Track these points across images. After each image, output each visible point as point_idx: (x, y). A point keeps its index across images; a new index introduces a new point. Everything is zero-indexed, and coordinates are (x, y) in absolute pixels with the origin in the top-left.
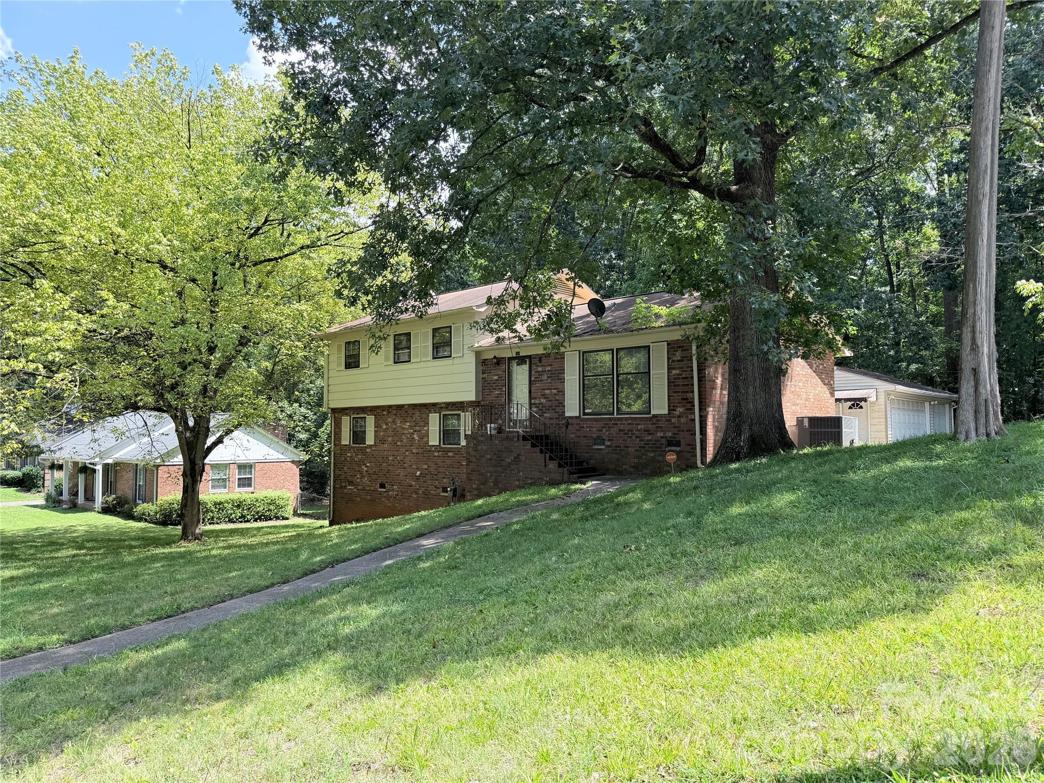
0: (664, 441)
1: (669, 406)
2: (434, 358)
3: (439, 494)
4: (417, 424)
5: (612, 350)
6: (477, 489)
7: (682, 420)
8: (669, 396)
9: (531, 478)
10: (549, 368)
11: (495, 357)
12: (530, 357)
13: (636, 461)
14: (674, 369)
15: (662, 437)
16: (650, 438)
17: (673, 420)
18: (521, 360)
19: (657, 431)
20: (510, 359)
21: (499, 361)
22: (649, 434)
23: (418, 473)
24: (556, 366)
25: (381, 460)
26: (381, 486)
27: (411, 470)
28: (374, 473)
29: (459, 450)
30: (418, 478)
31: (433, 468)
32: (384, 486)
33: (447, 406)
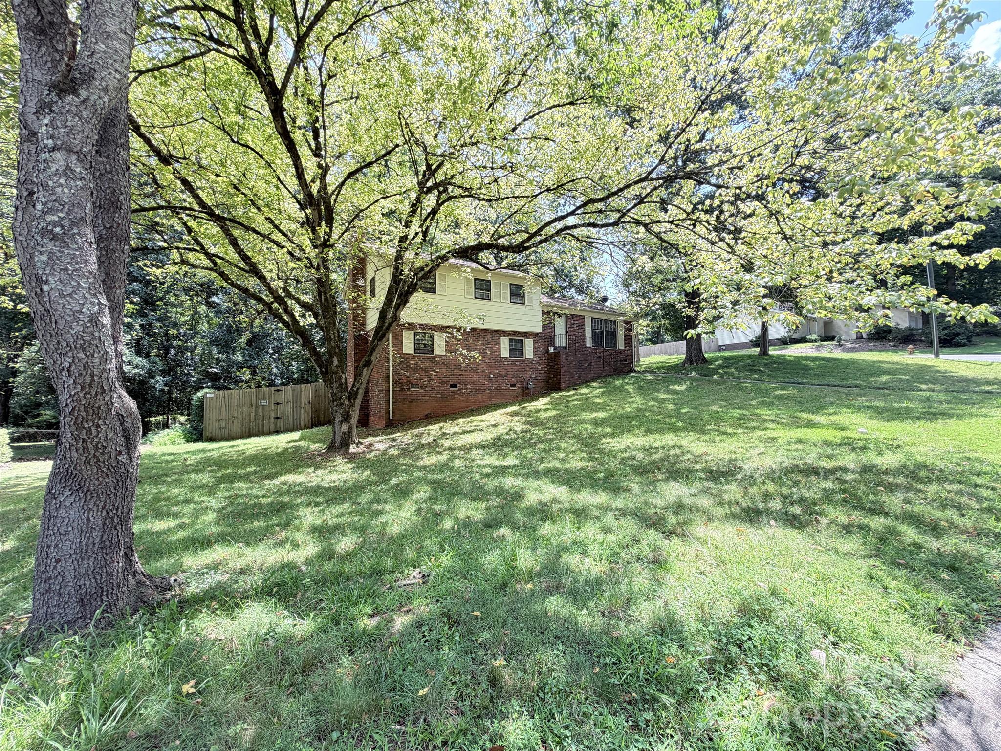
1: (624, 346)
2: (510, 302)
4: (489, 343)
5: (603, 319)
6: (568, 381)
7: (628, 352)
8: (624, 342)
9: (597, 374)
10: (577, 323)
12: (565, 314)
13: (614, 367)
15: (622, 358)
17: (625, 352)
19: (620, 356)
21: (550, 314)
22: (617, 357)
23: (491, 376)
24: (580, 322)
25: (453, 367)
26: (452, 386)
27: (484, 374)
28: (445, 377)
29: (524, 361)
30: (491, 379)
31: (504, 373)
32: (456, 386)
33: (515, 333)
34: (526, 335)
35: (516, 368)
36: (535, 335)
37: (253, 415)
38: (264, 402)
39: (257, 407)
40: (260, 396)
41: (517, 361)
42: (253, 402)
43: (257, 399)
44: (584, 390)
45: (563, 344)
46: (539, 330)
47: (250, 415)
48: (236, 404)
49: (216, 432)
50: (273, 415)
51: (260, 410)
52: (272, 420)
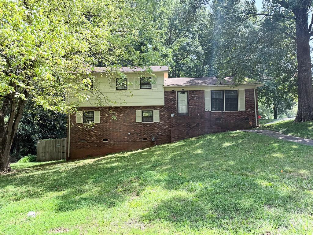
0: (244, 119)
1: (246, 108)
2: (141, 89)
3: (141, 141)
4: (128, 114)
5: (223, 91)
6: (177, 136)
7: (250, 112)
8: (246, 105)
9: (204, 131)
10: (197, 95)
11: (173, 90)
12: (187, 91)
13: (234, 125)
14: (247, 97)
15: (243, 118)
16: (239, 118)
17: (247, 112)
18: (183, 92)
19: (241, 116)
20: (178, 91)
21: (173, 92)
22: (238, 117)
23: (129, 134)
24: (200, 95)
25: (105, 129)
26: (104, 140)
27: (124, 133)
28: (100, 135)
29: (152, 124)
30: (129, 135)
31: (138, 131)
32: (106, 140)
33: (146, 107)
34: (155, 107)
35: (146, 128)
36: (160, 107)
37: (54, 151)
38: (58, 145)
39: (56, 147)
40: (57, 143)
41: (147, 124)
42: (54, 145)
43: (56, 144)
44: (208, 137)
45: (186, 111)
46: (163, 104)
47: (53, 151)
48: (48, 146)
49: (41, 158)
50: (62, 151)
51: (57, 149)
52: (62, 154)
